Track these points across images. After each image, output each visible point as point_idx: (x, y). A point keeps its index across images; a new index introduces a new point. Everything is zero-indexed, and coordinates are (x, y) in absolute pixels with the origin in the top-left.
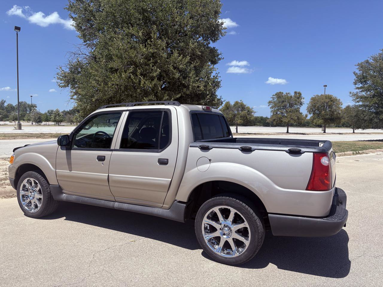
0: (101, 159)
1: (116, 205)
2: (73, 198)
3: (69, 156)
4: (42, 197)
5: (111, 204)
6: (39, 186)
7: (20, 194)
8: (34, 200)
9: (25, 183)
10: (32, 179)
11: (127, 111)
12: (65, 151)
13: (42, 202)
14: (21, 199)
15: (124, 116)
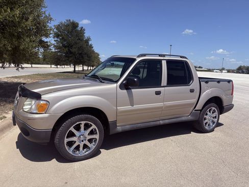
0: (158, 93)
1: (162, 122)
2: (128, 127)
3: (130, 95)
4: (97, 137)
5: (158, 123)
6: (94, 127)
7: (65, 142)
8: (84, 142)
9: (72, 129)
10: (83, 123)
11: (164, 60)
12: (125, 91)
13: (98, 140)
14: (67, 148)
15: (164, 64)
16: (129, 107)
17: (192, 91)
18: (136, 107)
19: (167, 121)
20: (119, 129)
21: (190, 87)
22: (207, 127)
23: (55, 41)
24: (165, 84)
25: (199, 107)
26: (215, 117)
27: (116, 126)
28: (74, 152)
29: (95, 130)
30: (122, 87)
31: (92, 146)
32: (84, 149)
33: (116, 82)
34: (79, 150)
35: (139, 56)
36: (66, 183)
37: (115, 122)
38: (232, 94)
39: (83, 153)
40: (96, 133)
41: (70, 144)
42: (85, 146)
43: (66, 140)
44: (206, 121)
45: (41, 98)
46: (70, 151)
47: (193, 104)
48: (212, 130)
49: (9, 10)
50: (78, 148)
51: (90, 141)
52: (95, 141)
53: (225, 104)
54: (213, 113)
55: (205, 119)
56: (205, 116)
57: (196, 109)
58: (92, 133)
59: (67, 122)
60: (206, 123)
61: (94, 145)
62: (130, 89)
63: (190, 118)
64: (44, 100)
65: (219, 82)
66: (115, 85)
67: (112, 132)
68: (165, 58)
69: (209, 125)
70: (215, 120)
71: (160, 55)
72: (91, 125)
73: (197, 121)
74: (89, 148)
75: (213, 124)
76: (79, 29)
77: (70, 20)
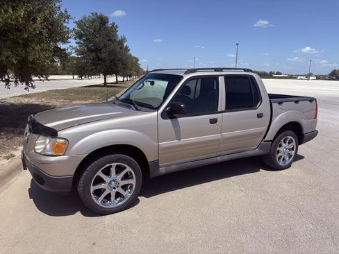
0: (213, 121)
1: (219, 159)
2: (174, 168)
3: (176, 126)
4: (133, 182)
5: (214, 160)
6: (128, 169)
7: (92, 191)
8: (117, 190)
9: (100, 173)
10: (114, 165)
11: (221, 75)
12: (169, 121)
13: (134, 187)
14: (94, 197)
15: (221, 81)
16: (175, 142)
17: (260, 116)
18: (184, 141)
19: (226, 158)
20: (162, 170)
21: (258, 111)
22: (281, 163)
23: (77, 43)
24: (223, 109)
25: (270, 136)
26: (293, 149)
27: (159, 167)
28: (103, 202)
29: (130, 173)
30: (164, 115)
31: (128, 194)
32: (116, 198)
33: (157, 109)
34: (110, 200)
35: (186, 73)
36: (94, 244)
37: (156, 163)
38: (316, 117)
39: (115, 203)
40: (132, 177)
41: (98, 193)
42: (118, 195)
43: (93, 188)
44: (280, 155)
45: (57, 135)
46: (99, 201)
47: (261, 133)
48: (289, 166)
49: (10, 10)
50: (108, 197)
51: (124, 187)
52: (131, 187)
53: (305, 131)
54: (289, 143)
55: (278, 152)
56: (278, 148)
57: (265, 139)
58: (126, 177)
59: (93, 165)
60: (280, 158)
61: (130, 193)
62: (176, 118)
63: (257, 152)
64: (62, 138)
65: (297, 102)
66: (155, 114)
67: (153, 175)
68: (222, 73)
69: (284, 159)
70: (293, 153)
71: (216, 70)
72: (125, 168)
73: (267, 155)
74: (123, 197)
75: (289, 158)
76: (109, 25)
77: (96, 14)
